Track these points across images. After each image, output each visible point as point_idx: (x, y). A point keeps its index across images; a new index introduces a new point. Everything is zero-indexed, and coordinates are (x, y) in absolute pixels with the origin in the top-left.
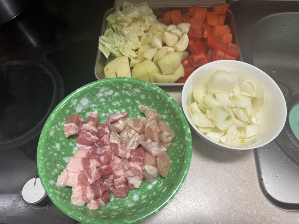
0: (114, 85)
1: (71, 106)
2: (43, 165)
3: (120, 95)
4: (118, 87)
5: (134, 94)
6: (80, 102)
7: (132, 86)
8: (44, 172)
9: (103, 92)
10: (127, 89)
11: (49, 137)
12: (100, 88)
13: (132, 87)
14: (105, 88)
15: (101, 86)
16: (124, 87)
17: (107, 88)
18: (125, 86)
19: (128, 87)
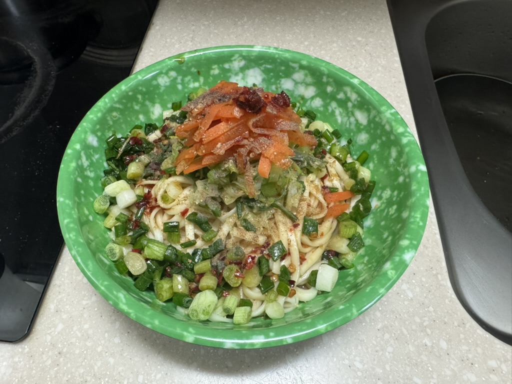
0: (325, 79)
1: (226, 66)
2: (106, 107)
3: (322, 109)
4: (329, 89)
5: (350, 124)
6: (247, 71)
7: (358, 101)
8: (97, 117)
9: (296, 83)
10: (343, 104)
11: (154, 83)
12: (297, 69)
13: (356, 103)
14: (306, 75)
15: (302, 67)
16: (341, 96)
17: (309, 79)
18: (345, 93)
19: (348, 99)
